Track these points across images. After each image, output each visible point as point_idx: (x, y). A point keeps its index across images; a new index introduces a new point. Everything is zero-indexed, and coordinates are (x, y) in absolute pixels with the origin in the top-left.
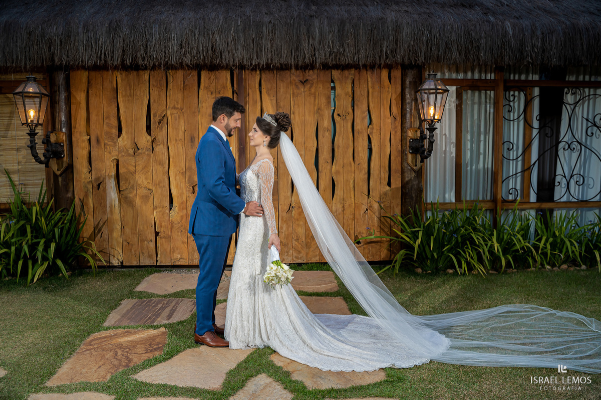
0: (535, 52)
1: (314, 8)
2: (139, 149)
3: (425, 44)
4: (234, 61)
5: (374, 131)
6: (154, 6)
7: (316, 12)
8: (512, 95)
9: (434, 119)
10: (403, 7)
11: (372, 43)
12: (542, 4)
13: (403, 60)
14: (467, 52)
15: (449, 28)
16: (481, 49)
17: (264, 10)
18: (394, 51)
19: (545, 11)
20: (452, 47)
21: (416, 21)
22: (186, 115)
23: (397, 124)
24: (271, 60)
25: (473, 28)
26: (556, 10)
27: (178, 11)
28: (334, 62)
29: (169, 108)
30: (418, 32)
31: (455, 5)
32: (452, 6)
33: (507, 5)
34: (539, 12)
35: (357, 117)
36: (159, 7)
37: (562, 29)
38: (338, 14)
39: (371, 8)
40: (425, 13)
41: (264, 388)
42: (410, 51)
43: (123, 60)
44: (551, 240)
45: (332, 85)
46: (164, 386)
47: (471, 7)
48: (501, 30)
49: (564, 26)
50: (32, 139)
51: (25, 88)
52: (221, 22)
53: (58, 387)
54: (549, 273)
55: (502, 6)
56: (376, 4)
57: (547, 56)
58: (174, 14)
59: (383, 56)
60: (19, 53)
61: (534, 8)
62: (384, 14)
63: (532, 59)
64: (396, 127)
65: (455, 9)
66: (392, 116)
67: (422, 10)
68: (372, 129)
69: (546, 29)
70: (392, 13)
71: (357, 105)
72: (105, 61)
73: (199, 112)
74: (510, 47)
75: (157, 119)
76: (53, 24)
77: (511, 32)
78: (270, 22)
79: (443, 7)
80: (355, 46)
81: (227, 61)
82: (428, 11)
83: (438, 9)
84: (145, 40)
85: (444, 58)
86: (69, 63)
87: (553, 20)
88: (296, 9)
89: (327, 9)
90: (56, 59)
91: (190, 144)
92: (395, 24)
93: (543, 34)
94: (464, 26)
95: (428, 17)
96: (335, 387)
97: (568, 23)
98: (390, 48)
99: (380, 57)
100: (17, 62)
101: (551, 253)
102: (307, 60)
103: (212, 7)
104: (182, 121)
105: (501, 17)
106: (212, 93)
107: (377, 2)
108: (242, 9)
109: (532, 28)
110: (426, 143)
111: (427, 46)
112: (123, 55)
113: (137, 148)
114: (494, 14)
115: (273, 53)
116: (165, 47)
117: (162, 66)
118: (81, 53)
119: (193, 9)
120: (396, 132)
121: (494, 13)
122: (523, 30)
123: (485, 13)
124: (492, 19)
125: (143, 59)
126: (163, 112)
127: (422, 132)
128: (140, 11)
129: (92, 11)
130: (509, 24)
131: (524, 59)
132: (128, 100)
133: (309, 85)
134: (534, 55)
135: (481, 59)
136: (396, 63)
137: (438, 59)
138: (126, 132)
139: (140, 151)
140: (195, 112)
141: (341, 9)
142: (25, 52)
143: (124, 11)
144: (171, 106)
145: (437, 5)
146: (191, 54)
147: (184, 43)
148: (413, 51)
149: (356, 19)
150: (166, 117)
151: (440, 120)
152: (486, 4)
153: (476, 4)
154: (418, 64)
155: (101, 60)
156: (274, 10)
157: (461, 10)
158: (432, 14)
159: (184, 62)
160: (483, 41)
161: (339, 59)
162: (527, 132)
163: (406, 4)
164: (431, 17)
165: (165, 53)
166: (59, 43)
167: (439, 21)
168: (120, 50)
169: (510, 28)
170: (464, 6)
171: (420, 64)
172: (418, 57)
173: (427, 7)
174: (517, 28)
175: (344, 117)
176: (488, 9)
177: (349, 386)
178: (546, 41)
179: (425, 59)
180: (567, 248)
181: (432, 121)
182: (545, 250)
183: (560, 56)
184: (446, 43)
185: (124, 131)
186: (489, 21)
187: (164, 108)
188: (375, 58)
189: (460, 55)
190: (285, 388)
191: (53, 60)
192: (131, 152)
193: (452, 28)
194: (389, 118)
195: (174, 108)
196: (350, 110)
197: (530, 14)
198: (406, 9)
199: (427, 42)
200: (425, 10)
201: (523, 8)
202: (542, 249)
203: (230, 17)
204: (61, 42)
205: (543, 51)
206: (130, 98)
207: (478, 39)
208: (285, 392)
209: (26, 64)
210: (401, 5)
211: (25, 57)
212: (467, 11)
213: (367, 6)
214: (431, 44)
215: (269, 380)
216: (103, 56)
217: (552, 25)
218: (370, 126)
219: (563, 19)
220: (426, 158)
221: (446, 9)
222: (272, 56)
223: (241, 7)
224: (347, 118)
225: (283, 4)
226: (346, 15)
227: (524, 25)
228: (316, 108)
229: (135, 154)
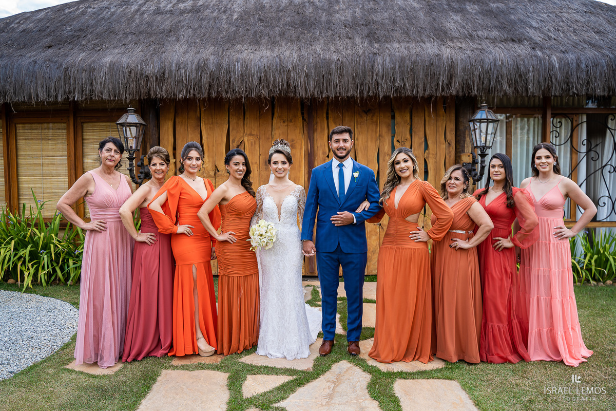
0: (580, 84)
1: (376, 45)
2: (218, 171)
3: (478, 77)
4: (306, 94)
5: (431, 156)
6: (234, 45)
7: (379, 50)
8: (559, 122)
9: (485, 146)
10: (457, 44)
11: (429, 78)
12: (588, 37)
13: (458, 92)
14: (516, 84)
15: (500, 63)
16: (529, 81)
17: (333, 49)
18: (449, 84)
19: (591, 44)
20: (503, 80)
21: (469, 57)
22: (261, 141)
23: (451, 149)
24: (340, 93)
25: (522, 63)
26: (602, 42)
27: (256, 50)
28: (395, 95)
29: (246, 134)
30: (471, 68)
31: (505, 40)
32: (502, 41)
33: (555, 39)
34: (585, 46)
35: (414, 143)
36: (239, 46)
37: (605, 62)
38: (399, 52)
39: (428, 44)
40: (477, 49)
41: (347, 370)
42: (464, 83)
43: (209, 94)
44: (596, 257)
45: (392, 114)
46: (265, 367)
47: (520, 41)
48: (547, 64)
49: (608, 59)
50: (131, 163)
51: (127, 119)
52: (295, 60)
53: (182, 366)
54: (594, 288)
55: (550, 39)
56: (432, 40)
57: (592, 88)
58: (253, 53)
59: (439, 89)
60: (121, 88)
61: (580, 41)
62: (440, 51)
63: (577, 89)
64: (450, 152)
65: (505, 44)
66: (447, 142)
67: (475, 47)
68: (429, 154)
69: (590, 62)
70: (448, 49)
71: (415, 132)
72: (194, 95)
73: (272, 138)
74: (556, 79)
75: (236, 144)
76: (150, 63)
77: (557, 66)
78: (339, 60)
79: (494, 42)
80: (414, 80)
81: (301, 94)
82: (480, 47)
83: (489, 44)
84: (229, 77)
85: (495, 90)
86: (163, 97)
87: (597, 54)
88: (361, 46)
89: (389, 47)
90: (152, 92)
91: (264, 167)
92: (450, 60)
93: (587, 67)
94: (514, 61)
95: (480, 53)
96: (404, 371)
97: (611, 56)
98: (446, 82)
99: (436, 90)
100: (119, 96)
101: (595, 269)
102: (370, 93)
103: (286, 45)
104: (257, 146)
105: (548, 52)
106: (284, 122)
107: (433, 39)
108: (313, 47)
109: (577, 61)
110: (478, 167)
111: (480, 79)
112: (209, 90)
113: (217, 169)
114: (542, 49)
115: (341, 87)
116: (246, 82)
117: (243, 99)
118: (173, 88)
119: (269, 47)
120: (450, 156)
121: (541, 47)
122: (568, 64)
123: (533, 48)
124: (539, 53)
125: (227, 92)
126: (241, 138)
127: (474, 158)
128: (223, 50)
129: (182, 50)
130: (555, 59)
131: (569, 90)
132: (210, 128)
133: (371, 115)
134: (579, 87)
135: (529, 92)
136: (451, 95)
137: (489, 91)
138: (208, 156)
139: (220, 173)
140: (269, 138)
141: (401, 46)
142: (126, 87)
143: (209, 50)
144: (248, 133)
145: (488, 40)
146: (268, 88)
147: (262, 79)
148: (466, 84)
149: (415, 55)
150: (243, 143)
151: (491, 147)
152: (534, 38)
153: (525, 39)
154: (471, 95)
155: (190, 95)
156: (341, 48)
157: (511, 45)
158: (484, 50)
159: (262, 96)
160: (531, 74)
161: (400, 92)
162: (574, 156)
163: (460, 40)
164: (483, 54)
165: (246, 88)
166: (155, 79)
167: (491, 56)
168: (207, 86)
169: (556, 62)
170: (513, 40)
171: (473, 96)
172: (471, 89)
173: (480, 42)
174: (563, 62)
175: (403, 143)
176: (536, 43)
177: (415, 371)
178: (591, 73)
179: (477, 91)
180: (611, 264)
181: (483, 147)
182: (590, 266)
183: (604, 87)
184: (497, 77)
185: (206, 155)
186: (536, 56)
187: (242, 134)
188: (432, 90)
189: (509, 87)
190: (364, 371)
191: (149, 94)
192: (212, 173)
193: (502, 63)
194: (443, 144)
195: (251, 134)
196: (408, 136)
197: (576, 48)
198: (459, 45)
199: (479, 76)
200: (478, 46)
201: (570, 42)
202: (586, 265)
203: (302, 55)
204: (157, 78)
205: (588, 83)
206: (211, 126)
207: (526, 73)
208: (364, 373)
209: (126, 98)
210: (455, 41)
211: (126, 91)
212: (516, 46)
213: (424, 43)
214: (483, 78)
215: (350, 365)
216: (192, 91)
217: (596, 58)
218: (427, 151)
219: (607, 53)
220: (478, 180)
221: (497, 44)
222: (340, 90)
223: (311, 45)
224: (406, 144)
225: (348, 42)
226: (406, 52)
227: (570, 59)
228: (378, 135)
229: (215, 175)
